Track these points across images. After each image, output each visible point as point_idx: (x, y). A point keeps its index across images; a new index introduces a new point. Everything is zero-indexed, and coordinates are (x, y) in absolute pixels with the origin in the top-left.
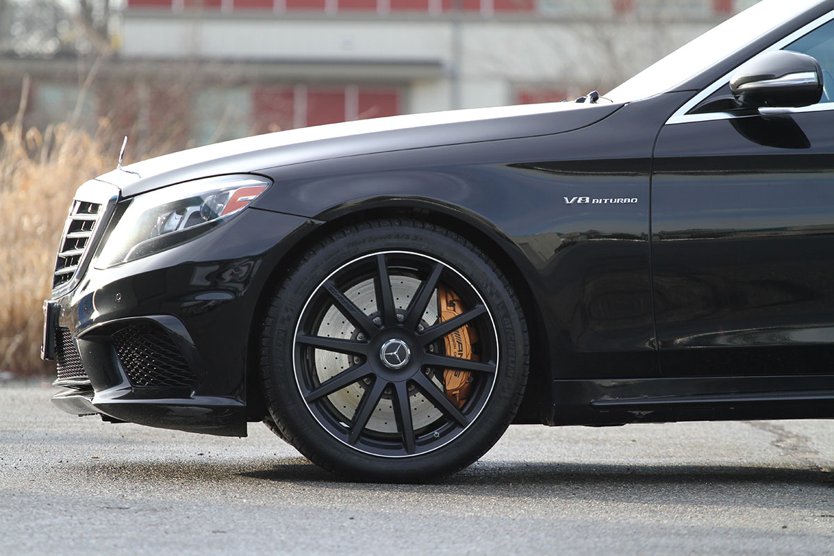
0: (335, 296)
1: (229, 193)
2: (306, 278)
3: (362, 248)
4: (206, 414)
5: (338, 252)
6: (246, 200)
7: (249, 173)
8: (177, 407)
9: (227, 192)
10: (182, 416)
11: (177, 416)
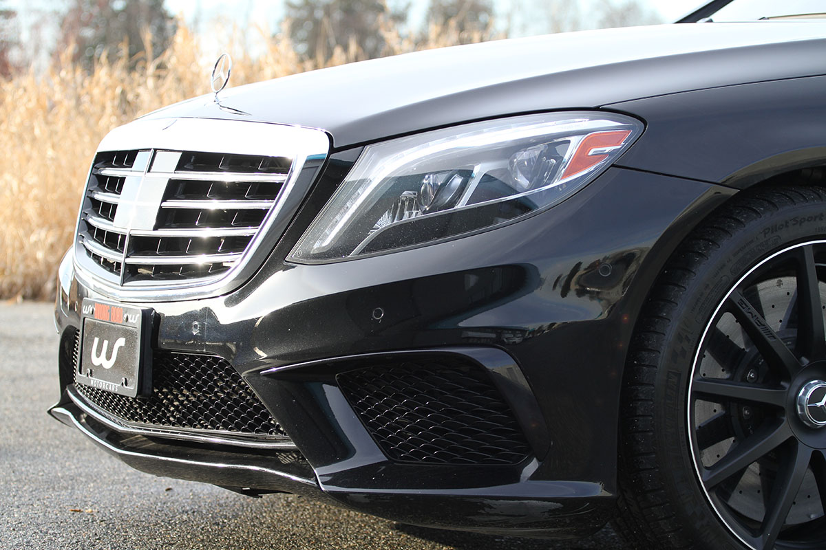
0: (749, 315)
1: (569, 142)
2: (707, 286)
3: (785, 235)
4: (550, 511)
5: (752, 241)
6: (603, 155)
7: (597, 109)
8: (501, 501)
9: (567, 139)
10: (503, 515)
11: (498, 515)
